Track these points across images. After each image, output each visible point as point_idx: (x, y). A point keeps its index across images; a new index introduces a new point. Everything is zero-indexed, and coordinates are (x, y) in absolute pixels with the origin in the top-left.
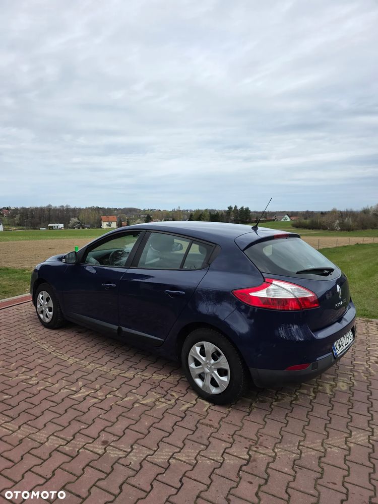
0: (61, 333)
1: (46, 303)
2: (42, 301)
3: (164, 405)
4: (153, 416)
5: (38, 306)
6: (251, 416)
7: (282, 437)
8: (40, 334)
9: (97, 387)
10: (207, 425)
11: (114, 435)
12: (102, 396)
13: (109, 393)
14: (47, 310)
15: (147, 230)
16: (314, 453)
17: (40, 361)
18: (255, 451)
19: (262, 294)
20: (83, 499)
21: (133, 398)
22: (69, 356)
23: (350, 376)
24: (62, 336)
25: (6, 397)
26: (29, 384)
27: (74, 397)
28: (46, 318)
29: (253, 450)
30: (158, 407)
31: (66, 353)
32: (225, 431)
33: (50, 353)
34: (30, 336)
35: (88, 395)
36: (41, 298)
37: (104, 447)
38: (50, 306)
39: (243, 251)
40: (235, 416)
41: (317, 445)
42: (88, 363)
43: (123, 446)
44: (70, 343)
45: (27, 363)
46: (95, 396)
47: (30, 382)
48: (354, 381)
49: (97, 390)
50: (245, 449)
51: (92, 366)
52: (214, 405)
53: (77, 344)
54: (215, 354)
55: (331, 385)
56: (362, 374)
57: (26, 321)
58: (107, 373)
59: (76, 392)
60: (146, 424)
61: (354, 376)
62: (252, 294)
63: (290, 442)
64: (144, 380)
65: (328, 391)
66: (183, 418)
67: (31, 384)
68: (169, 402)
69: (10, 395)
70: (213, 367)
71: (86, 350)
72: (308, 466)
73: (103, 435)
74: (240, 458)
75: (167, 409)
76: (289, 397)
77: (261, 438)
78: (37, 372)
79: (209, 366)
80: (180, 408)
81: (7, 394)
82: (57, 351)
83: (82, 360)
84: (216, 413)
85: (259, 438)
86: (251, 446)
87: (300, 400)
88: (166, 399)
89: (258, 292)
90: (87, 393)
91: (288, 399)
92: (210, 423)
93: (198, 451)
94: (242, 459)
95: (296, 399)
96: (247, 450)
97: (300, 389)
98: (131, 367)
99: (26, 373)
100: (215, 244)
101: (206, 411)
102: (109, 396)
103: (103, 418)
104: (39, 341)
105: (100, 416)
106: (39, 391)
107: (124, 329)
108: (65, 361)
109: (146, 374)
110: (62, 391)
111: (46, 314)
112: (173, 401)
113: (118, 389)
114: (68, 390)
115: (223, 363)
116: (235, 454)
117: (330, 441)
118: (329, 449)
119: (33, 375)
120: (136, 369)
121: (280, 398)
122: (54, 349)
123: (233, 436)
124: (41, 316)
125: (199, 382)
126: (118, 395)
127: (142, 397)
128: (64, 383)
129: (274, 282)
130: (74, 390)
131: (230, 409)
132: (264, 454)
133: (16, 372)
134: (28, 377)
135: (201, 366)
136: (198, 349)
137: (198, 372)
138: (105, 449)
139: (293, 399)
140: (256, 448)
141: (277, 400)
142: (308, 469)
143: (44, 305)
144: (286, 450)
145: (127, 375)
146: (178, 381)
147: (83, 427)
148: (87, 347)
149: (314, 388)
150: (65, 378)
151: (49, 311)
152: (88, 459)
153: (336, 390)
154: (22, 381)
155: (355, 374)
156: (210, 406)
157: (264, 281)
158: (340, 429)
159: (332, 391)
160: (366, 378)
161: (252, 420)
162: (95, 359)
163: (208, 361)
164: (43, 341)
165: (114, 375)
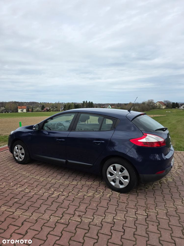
0: (29, 166)
1: (20, 151)
2: (18, 150)
3: (98, 195)
4: (96, 201)
5: (15, 153)
6: (139, 196)
7: (156, 204)
8: (18, 167)
9: (62, 190)
10: (122, 202)
11: (82, 212)
12: (66, 194)
13: (69, 193)
14: (21, 154)
15: (78, 112)
16: (172, 209)
17: (25, 181)
18: (149, 211)
19: (144, 140)
20: (82, 243)
21: (82, 194)
22: (40, 177)
23: (171, 175)
24: (30, 167)
25: (16, 200)
26: (25, 192)
27: (52, 196)
28: (20, 159)
29: (147, 211)
30: (96, 197)
31: (37, 175)
32: (132, 205)
33: (29, 176)
34: (13, 169)
35: (59, 195)
36: (16, 149)
37: (80, 218)
38: (23, 152)
39: (131, 121)
40: (132, 197)
41: (172, 205)
42: (51, 179)
43: (89, 216)
44: (36, 170)
45: (19, 182)
46: (62, 194)
47: (26, 191)
48: (173, 177)
49: (63, 192)
50: (144, 211)
51: (54, 181)
52: (121, 193)
53: (40, 171)
54: (121, 169)
55: (165, 180)
56: (175, 174)
57: (6, 161)
58: (63, 183)
59: (53, 194)
60: (95, 205)
61: (172, 175)
62: (139, 141)
63: (161, 206)
64: (83, 185)
65: (165, 182)
66: (110, 201)
67: (27, 192)
68: (100, 194)
69: (19, 199)
70: (120, 176)
71: (46, 173)
72: (173, 215)
73: (77, 213)
74: (143, 215)
75: (101, 197)
76: (151, 187)
77: (148, 205)
78: (27, 186)
79: (118, 175)
80: (106, 196)
81: (16, 198)
82: (32, 175)
83: (47, 178)
84: (124, 197)
85: (147, 206)
86: (145, 209)
87: (156, 187)
88: (98, 193)
89: (142, 140)
90: (58, 194)
91: (151, 188)
92: (123, 201)
93: (124, 214)
94: (144, 215)
95: (154, 187)
96: (145, 211)
97: (153, 183)
98: (73, 179)
99: (21, 187)
100: (117, 118)
101: (119, 196)
102: (69, 194)
103: (72, 205)
104: (19, 171)
105: (71, 204)
106: (33, 195)
107: (69, 161)
108: (39, 179)
109: (82, 182)
110: (45, 194)
111: (20, 157)
112: (101, 193)
113: (72, 190)
114: (48, 193)
115: (126, 173)
116: (141, 214)
117: (176, 203)
118: (177, 207)
119: (25, 188)
120: (76, 180)
121: (147, 187)
122: (30, 174)
123: (135, 206)
124: (17, 158)
125: (113, 183)
126: (74, 193)
127: (86, 193)
128: (44, 190)
129: (148, 135)
130: (51, 193)
131: (129, 194)
132: (152, 212)
133: (15, 187)
134: (23, 189)
135: (114, 176)
136: (112, 168)
137: (112, 179)
138: (81, 219)
139: (153, 187)
140: (148, 210)
141: (146, 188)
142: (173, 216)
143: (18, 152)
144: (161, 209)
145: (73, 183)
146: (99, 184)
147: (65, 210)
148: (47, 172)
149: (159, 182)
150: (43, 188)
151: (22, 155)
152: (75, 224)
153: (168, 182)
154: (21, 191)
155: (173, 174)
156: (119, 194)
157: (143, 135)
158: (178, 198)
159: (167, 182)
160: (177, 175)
161: (140, 198)
162: (53, 177)
163: (118, 173)
164: (21, 170)
165: (67, 184)
